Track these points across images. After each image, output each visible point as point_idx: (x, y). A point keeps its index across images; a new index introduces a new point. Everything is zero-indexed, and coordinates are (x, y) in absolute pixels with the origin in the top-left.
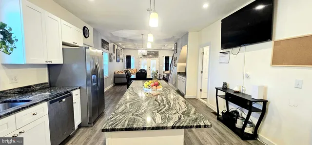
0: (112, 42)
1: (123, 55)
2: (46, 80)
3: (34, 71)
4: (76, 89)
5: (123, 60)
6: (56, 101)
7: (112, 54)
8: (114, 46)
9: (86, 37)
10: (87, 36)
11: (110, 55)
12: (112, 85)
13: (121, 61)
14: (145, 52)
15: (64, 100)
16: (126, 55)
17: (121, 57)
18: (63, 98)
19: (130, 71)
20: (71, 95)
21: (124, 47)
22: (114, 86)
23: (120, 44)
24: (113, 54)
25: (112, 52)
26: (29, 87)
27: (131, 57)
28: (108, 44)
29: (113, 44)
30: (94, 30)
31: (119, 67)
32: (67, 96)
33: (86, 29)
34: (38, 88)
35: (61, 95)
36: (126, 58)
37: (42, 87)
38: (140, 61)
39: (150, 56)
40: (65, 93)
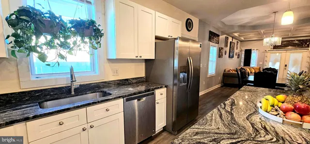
0: (223, 33)
1: (239, 50)
4: (161, 87)
5: (239, 55)
7: (222, 48)
8: (227, 39)
9: (189, 31)
10: (190, 29)
11: (220, 50)
12: (219, 86)
13: (236, 57)
14: (277, 40)
15: (144, 99)
16: (244, 49)
17: (236, 51)
19: (248, 69)
20: (153, 94)
21: (242, 38)
22: (221, 87)
23: (236, 35)
24: (224, 48)
25: (223, 46)
26: (127, 80)
27: (252, 51)
28: (218, 36)
29: (224, 36)
30: (200, 21)
31: (232, 64)
32: (148, 95)
33: (189, 21)
34: (135, 81)
35: (140, 93)
36: (243, 52)
37: (138, 81)
38: (266, 56)
39: (290, 47)
40: (146, 91)
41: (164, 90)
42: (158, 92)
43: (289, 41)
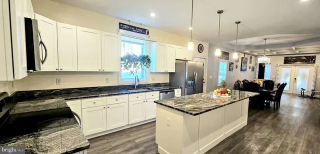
1: (253, 64)
2: (168, 82)
3: (162, 76)
4: (178, 88)
5: (253, 68)
6: (164, 92)
7: (233, 63)
9: (200, 52)
11: (230, 64)
13: (249, 70)
15: (169, 93)
16: (258, 63)
17: (250, 65)
18: (169, 91)
20: (173, 91)
23: (248, 51)
24: (235, 63)
26: (159, 84)
30: (210, 45)
32: (171, 91)
34: (163, 85)
35: (167, 89)
36: (258, 66)
37: (165, 85)
38: (278, 70)
39: (298, 63)
40: (170, 89)
41: (180, 90)
42: (176, 90)
43: (298, 57)
